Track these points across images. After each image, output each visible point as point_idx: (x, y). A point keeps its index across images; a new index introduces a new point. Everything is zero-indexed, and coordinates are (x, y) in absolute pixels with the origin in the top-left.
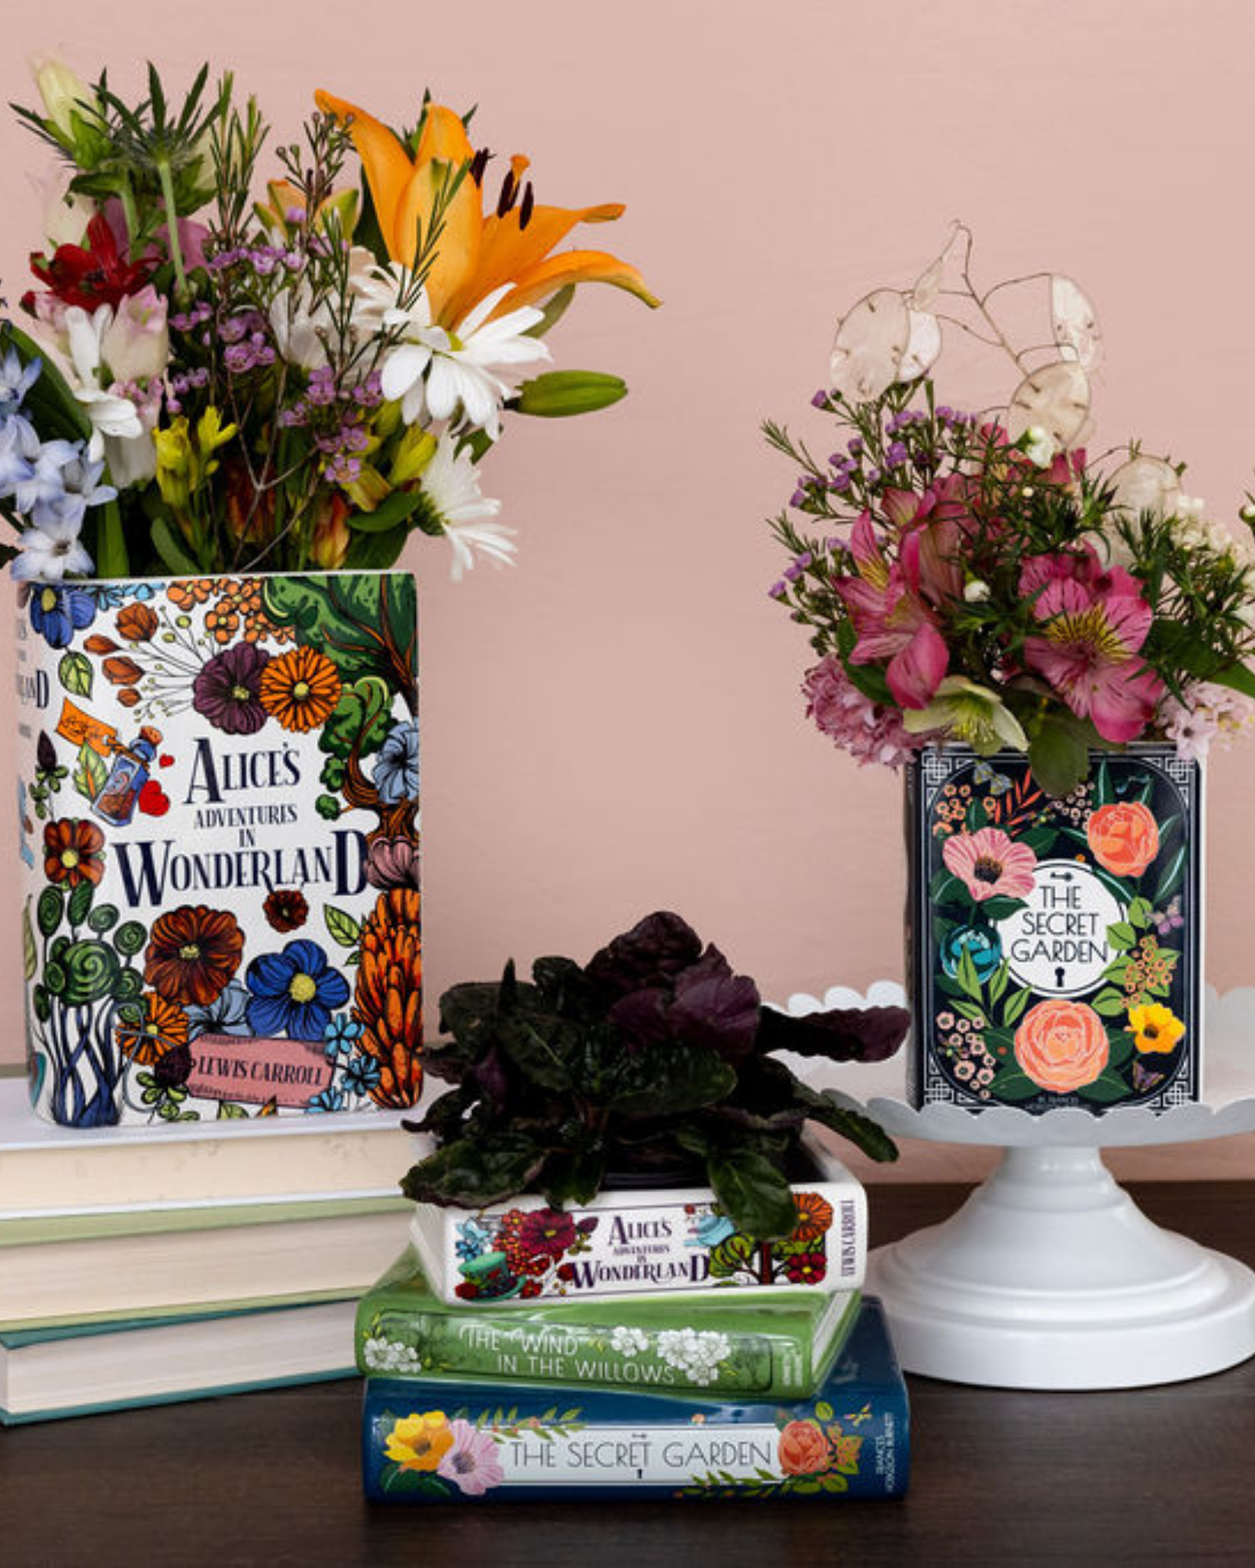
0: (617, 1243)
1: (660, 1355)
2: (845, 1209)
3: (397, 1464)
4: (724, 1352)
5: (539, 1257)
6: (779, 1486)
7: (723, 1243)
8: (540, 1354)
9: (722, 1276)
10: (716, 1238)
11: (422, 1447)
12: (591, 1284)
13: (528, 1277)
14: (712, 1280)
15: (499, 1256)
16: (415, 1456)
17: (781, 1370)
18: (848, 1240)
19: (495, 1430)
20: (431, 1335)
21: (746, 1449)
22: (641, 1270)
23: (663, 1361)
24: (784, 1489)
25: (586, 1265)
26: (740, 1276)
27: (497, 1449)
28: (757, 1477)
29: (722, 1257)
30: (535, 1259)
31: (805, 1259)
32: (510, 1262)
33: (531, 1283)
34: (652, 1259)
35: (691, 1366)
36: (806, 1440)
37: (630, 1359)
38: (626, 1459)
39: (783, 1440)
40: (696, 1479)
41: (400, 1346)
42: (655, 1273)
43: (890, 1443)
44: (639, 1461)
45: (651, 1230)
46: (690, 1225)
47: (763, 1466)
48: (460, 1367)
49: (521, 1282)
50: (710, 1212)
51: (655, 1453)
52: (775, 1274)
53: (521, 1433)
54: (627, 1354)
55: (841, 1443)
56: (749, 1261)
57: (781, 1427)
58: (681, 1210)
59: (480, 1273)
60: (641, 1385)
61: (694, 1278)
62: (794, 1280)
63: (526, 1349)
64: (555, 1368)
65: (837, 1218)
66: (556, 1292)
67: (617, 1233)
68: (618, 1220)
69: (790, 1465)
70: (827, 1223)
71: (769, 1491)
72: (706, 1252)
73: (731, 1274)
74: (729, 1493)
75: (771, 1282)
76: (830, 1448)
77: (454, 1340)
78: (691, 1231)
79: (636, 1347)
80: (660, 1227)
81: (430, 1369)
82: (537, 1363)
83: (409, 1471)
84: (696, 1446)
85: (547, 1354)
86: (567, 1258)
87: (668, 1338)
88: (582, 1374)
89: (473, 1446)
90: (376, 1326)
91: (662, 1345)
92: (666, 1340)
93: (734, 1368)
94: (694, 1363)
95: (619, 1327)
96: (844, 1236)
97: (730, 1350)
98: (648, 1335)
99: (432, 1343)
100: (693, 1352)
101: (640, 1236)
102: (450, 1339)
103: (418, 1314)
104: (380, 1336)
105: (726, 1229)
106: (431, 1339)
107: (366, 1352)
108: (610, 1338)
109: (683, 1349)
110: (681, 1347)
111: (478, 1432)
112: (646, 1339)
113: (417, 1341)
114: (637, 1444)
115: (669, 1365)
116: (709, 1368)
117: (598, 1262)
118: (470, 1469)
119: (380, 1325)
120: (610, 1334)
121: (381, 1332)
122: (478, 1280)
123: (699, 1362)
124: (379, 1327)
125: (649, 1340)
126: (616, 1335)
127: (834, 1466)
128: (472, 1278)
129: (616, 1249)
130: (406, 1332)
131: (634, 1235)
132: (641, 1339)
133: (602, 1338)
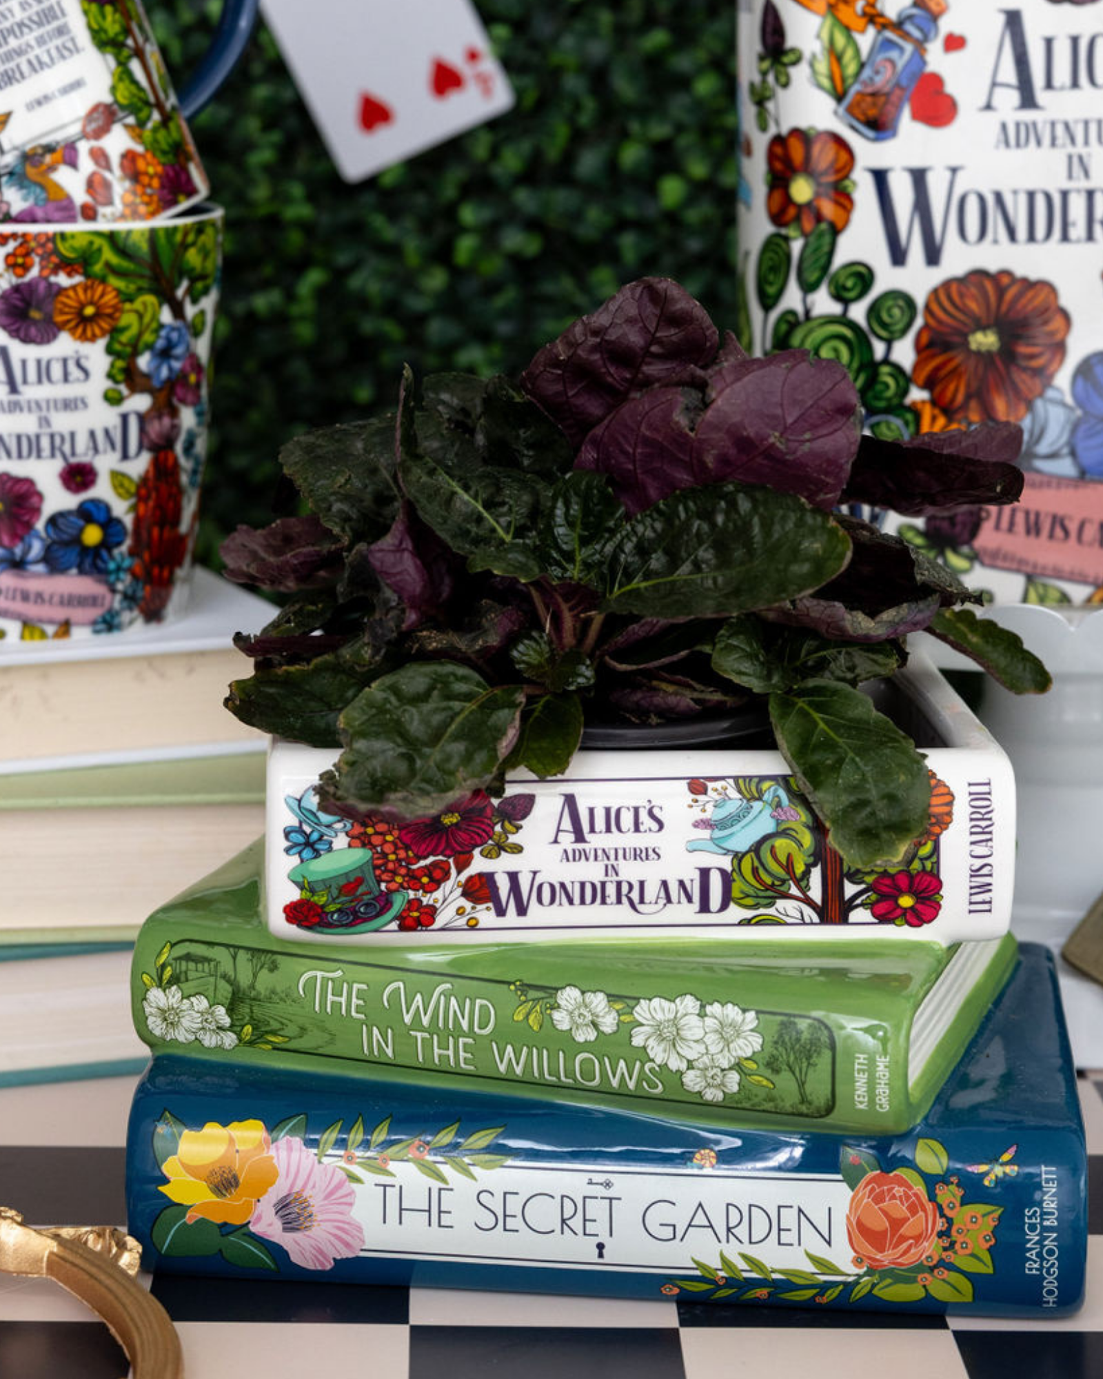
0: (567, 839)
1: (638, 1041)
2: (976, 797)
3: (182, 1208)
4: (749, 1044)
5: (431, 859)
6: (848, 1287)
7: (756, 848)
8: (433, 1029)
9: (756, 906)
10: (743, 839)
11: (225, 1183)
12: (522, 910)
13: (412, 894)
14: (735, 913)
15: (360, 855)
16: (213, 1198)
17: (852, 1080)
18: (980, 850)
19: (350, 1160)
20: (252, 987)
21: (789, 1218)
22: (611, 890)
23: (642, 1053)
24: (859, 1293)
25: (513, 877)
26: (787, 907)
27: (352, 1193)
28: (809, 1267)
29: (755, 871)
30: (423, 863)
31: (903, 882)
32: (379, 866)
33: (414, 904)
34: (630, 871)
35: (690, 1065)
36: (898, 1208)
37: (586, 1046)
38: (576, 1223)
39: (855, 1204)
40: (700, 1265)
41: (201, 1003)
42: (635, 895)
43: (1051, 1222)
44: (600, 1228)
45: (627, 820)
46: (697, 814)
47: (821, 1250)
48: (293, 1045)
49: (399, 903)
50: (733, 793)
51: (627, 1215)
52: (849, 906)
53: (392, 1166)
54: (581, 1036)
55: (961, 1216)
56: (802, 881)
57: (852, 1187)
58: (684, 783)
59: (327, 884)
60: (605, 1093)
61: (705, 907)
62: (883, 918)
63: (408, 1019)
64: (457, 1055)
65: (961, 810)
66: (462, 922)
67: (567, 824)
68: (570, 800)
69: (868, 1249)
70: (944, 821)
71: (832, 1294)
72: (726, 863)
73: (771, 905)
74: (762, 1293)
75: (844, 920)
76: (940, 1224)
77: (289, 996)
78: (696, 825)
79: (595, 1025)
80: (644, 815)
81: (251, 1043)
82: (427, 1044)
83: (202, 1222)
84: (700, 1205)
85: (445, 1032)
86: (479, 864)
87: (652, 1010)
88: (502, 1068)
89: (310, 1184)
90: (163, 966)
91: (642, 1025)
92: (649, 1016)
93: (768, 1073)
94: (697, 1060)
95: (568, 988)
96: (973, 843)
97: (760, 1041)
98: (619, 1006)
99: (254, 999)
100: (696, 1041)
101: (608, 830)
102: (283, 995)
103: (231, 950)
104: (171, 983)
105: (761, 823)
106: (253, 994)
107: (148, 1010)
108: (552, 1008)
109: (678, 1034)
110: (674, 1029)
111: (320, 1162)
112: (614, 1014)
113: (229, 996)
114: (596, 1198)
115: (653, 1061)
116: (723, 1070)
117: (535, 873)
118: (306, 1224)
119: (171, 965)
120: (552, 1001)
121: (171, 976)
122: (323, 896)
123: (706, 1059)
124: (169, 968)
125: (619, 1015)
126: (562, 1003)
127: (950, 1257)
128: (313, 891)
129: (566, 851)
130: (212, 979)
131: (597, 828)
132: (606, 1013)
133: (538, 1008)
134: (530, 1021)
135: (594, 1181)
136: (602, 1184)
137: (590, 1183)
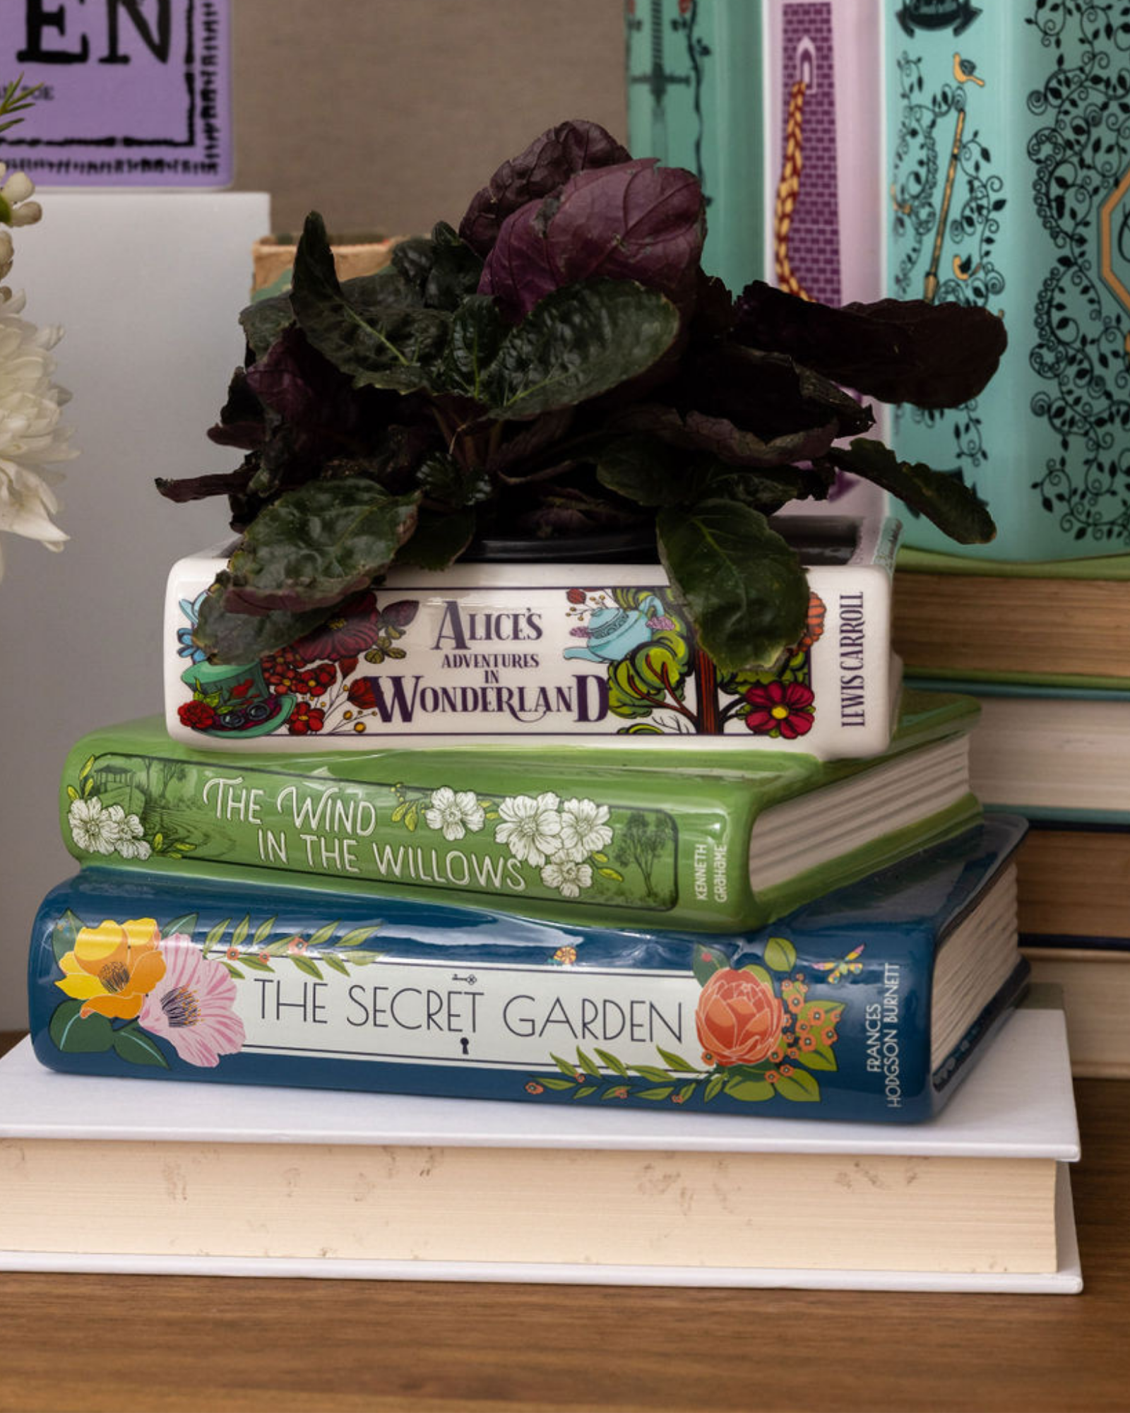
0: (448, 646)
1: (501, 838)
2: (846, 609)
3: (77, 1003)
4: (601, 837)
5: (318, 663)
6: (700, 1084)
7: (632, 657)
8: (320, 833)
9: (633, 715)
10: (619, 647)
11: (116, 977)
12: (407, 716)
13: (300, 698)
14: (613, 722)
16: (104, 992)
17: (692, 871)
18: (851, 662)
19: (233, 955)
20: (163, 796)
21: (641, 1014)
22: (492, 697)
23: (505, 849)
24: (709, 1090)
25: (397, 682)
26: (663, 717)
27: (233, 988)
28: (662, 1064)
29: (630, 680)
30: (310, 667)
31: (776, 693)
32: (268, 668)
33: (303, 707)
34: (510, 678)
35: (548, 861)
36: (745, 1004)
37: (455, 845)
38: (441, 1018)
39: (704, 1000)
40: (559, 1062)
41: (118, 813)
42: (515, 702)
43: (891, 1019)
44: (463, 1023)
45: (506, 628)
46: (574, 622)
47: (672, 1046)
48: (200, 852)
49: (287, 707)
50: (610, 603)
51: (489, 1010)
52: (723, 717)
53: (273, 963)
54: (451, 835)
55: (805, 1012)
56: (677, 690)
57: (703, 982)
58: (563, 593)
59: (216, 685)
60: (474, 892)
61: (583, 716)
62: (758, 729)
63: (298, 822)
64: (340, 857)
65: (832, 620)
66: (349, 727)
67: (448, 630)
68: (452, 608)
69: (718, 1046)
70: (815, 632)
71: (690, 1088)
72: (602, 671)
73: (648, 714)
74: (619, 1091)
75: (719, 731)
76: (785, 1020)
77: (195, 802)
78: (575, 632)
79: (464, 823)
80: (523, 623)
81: (163, 852)
82: (316, 847)
83: (95, 1016)
84: (558, 1000)
85: (331, 834)
86: (364, 668)
87: (516, 806)
88: (383, 869)
89: (195, 980)
90: (86, 779)
91: (505, 822)
92: (512, 813)
93: (617, 866)
94: (554, 855)
95: (442, 789)
96: (843, 655)
97: (610, 834)
98: (485, 804)
99: (163, 808)
100: (553, 836)
101: (488, 637)
102: (189, 803)
103: (147, 761)
104: (91, 794)
105: (638, 631)
106: (163, 802)
107: (73, 822)
108: (427, 808)
109: (537, 830)
110: (534, 825)
111: (205, 958)
112: (481, 812)
113: (143, 805)
114: (460, 993)
115: (514, 857)
116: (577, 864)
117: (418, 678)
118: (190, 1019)
119: (93, 777)
120: (427, 801)
121: (93, 788)
122: (215, 698)
123: (562, 854)
124: (91, 780)
125: (486, 813)
126: (436, 802)
127: (794, 1053)
128: (205, 693)
129: (447, 657)
130: (128, 790)
131: (478, 635)
132: (474, 812)
133: (414, 808)
134: (407, 822)
135: (459, 977)
136: (466, 980)
137: (456, 978)
